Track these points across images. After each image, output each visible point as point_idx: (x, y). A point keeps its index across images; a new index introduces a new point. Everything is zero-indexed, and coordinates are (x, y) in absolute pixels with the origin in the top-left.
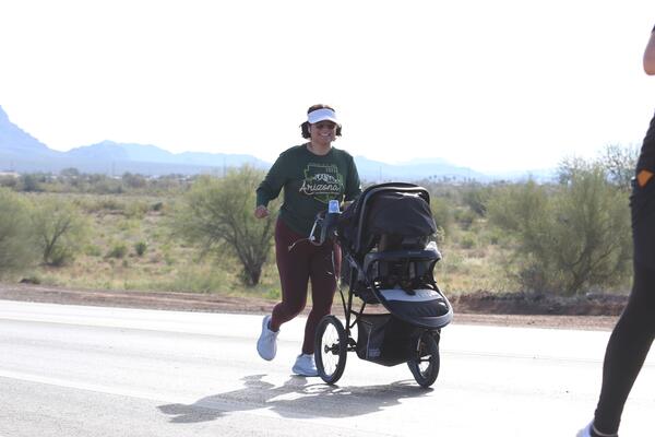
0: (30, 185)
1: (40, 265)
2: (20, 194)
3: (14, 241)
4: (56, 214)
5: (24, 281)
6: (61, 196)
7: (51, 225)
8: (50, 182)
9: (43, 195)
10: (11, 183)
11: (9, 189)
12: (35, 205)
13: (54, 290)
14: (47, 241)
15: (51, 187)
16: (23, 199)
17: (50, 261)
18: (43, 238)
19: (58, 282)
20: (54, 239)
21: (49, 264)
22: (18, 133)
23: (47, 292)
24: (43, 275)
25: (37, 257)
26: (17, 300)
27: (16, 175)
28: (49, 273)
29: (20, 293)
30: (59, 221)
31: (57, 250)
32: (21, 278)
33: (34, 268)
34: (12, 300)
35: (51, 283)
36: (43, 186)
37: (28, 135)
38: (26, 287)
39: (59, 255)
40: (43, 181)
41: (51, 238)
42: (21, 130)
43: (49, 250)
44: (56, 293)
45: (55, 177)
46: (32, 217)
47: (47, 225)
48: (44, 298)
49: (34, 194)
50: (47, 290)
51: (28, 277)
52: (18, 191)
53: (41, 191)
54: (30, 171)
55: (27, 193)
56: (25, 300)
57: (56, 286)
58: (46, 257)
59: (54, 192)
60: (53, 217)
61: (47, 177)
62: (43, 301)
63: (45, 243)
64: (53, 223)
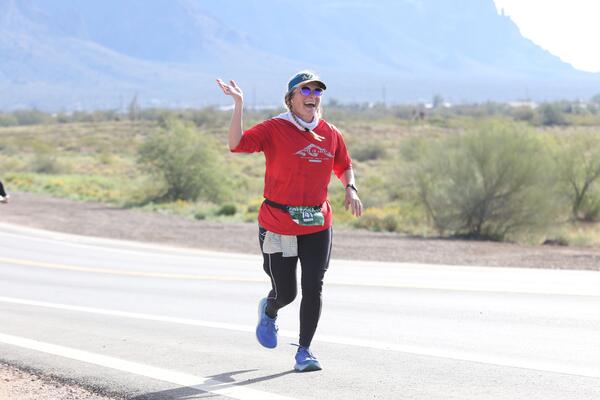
0: (551, 117)
1: (568, 221)
2: (538, 130)
3: (534, 191)
4: (587, 154)
5: (547, 242)
6: (592, 130)
7: (580, 168)
8: (578, 113)
9: (570, 131)
10: (526, 117)
11: (524, 124)
12: (559, 143)
13: (586, 253)
14: (576, 189)
15: (579, 119)
16: (543, 136)
17: (581, 215)
18: (571, 186)
19: (592, 243)
20: (586, 187)
21: (580, 220)
22: (533, 51)
23: (576, 256)
24: (572, 234)
25: (564, 211)
26: (539, 267)
27: (533, 106)
28: (581, 230)
29: (543, 258)
30: (591, 163)
31: (590, 201)
32: (543, 239)
33: (559, 224)
34: (531, 267)
35: (582, 244)
36: (567, 118)
37: (547, 51)
38: (551, 250)
39: (593, 208)
40: (569, 110)
41: (581, 185)
42: (538, 47)
43: (579, 200)
44: (589, 257)
45: (583, 106)
46: (556, 159)
47: (575, 169)
48: (574, 263)
49: (557, 129)
50: (578, 253)
51: (552, 237)
52: (536, 125)
53: (566, 124)
54: (550, 100)
55: (549, 128)
56: (549, 267)
57: (589, 247)
58: (575, 210)
59: (584, 125)
60: (583, 157)
61: (573, 106)
62: (571, 268)
63: (574, 192)
64: (584, 166)
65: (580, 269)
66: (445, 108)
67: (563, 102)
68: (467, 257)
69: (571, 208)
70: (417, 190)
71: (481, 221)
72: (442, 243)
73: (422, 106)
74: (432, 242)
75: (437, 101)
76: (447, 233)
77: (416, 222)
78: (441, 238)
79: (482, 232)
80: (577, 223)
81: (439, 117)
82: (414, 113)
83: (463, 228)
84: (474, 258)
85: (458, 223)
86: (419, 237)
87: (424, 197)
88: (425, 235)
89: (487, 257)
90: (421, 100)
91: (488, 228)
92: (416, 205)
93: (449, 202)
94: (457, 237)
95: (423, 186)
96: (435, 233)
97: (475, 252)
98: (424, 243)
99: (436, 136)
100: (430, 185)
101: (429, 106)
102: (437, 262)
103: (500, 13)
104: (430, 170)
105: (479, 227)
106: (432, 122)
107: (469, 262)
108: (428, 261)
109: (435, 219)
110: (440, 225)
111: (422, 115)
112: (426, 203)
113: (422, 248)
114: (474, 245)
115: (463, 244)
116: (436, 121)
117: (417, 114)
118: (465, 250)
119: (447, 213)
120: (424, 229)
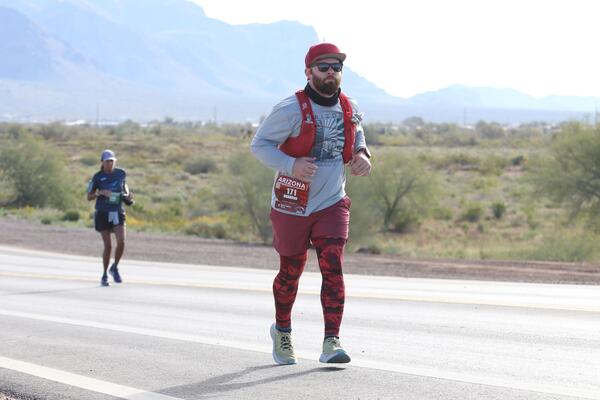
1: (380, 232)
4: (398, 171)
5: (361, 251)
6: (403, 149)
7: (392, 184)
8: (390, 134)
9: (382, 150)
13: (397, 261)
14: (388, 203)
15: (391, 139)
17: (391, 226)
18: (383, 200)
19: (401, 252)
20: (395, 203)
21: (390, 231)
23: (388, 264)
24: (384, 244)
25: (376, 223)
28: (391, 241)
29: (357, 265)
30: (402, 180)
31: (400, 213)
32: (357, 248)
33: (373, 235)
35: (392, 253)
36: (382, 138)
37: (363, 78)
38: (364, 257)
39: (402, 220)
40: (382, 132)
41: (392, 199)
43: (390, 213)
44: (399, 264)
45: (396, 128)
47: (387, 184)
48: (385, 270)
50: (388, 261)
51: (366, 247)
53: (381, 144)
56: (363, 273)
57: (399, 256)
58: (386, 222)
59: (395, 145)
60: (394, 174)
61: (386, 128)
62: (383, 274)
63: (385, 205)
64: (394, 182)
65: (391, 275)
67: (378, 124)
69: (383, 221)
70: (243, 201)
72: (266, 250)
73: (249, 125)
74: (258, 249)
77: (242, 230)
78: (265, 245)
80: (388, 234)
82: (242, 131)
86: (246, 244)
87: (249, 208)
88: (251, 242)
90: (249, 120)
92: (242, 214)
95: (249, 197)
96: (260, 241)
98: (249, 249)
100: (256, 196)
102: (261, 267)
104: (257, 184)
108: (253, 266)
109: (259, 227)
110: (264, 233)
111: (249, 133)
112: (253, 214)
113: (248, 254)
117: (245, 133)
120: (250, 237)
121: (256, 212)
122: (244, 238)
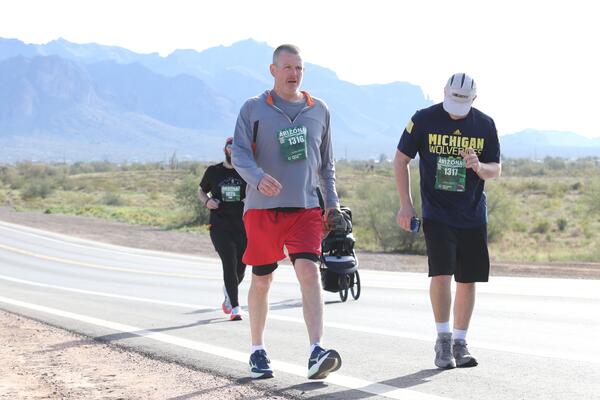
66: (388, 163)
68: (403, 266)
70: (368, 219)
71: (413, 242)
72: (385, 256)
73: (372, 161)
74: (379, 255)
75: (382, 158)
76: (388, 249)
77: (367, 242)
78: (385, 252)
79: (413, 249)
81: (383, 169)
82: (367, 166)
83: (401, 246)
84: (407, 266)
85: (397, 242)
86: (370, 252)
87: (373, 224)
88: (374, 250)
89: (416, 266)
90: (372, 157)
91: (418, 246)
92: (367, 229)
93: (390, 228)
94: (396, 252)
95: (372, 216)
96: (381, 249)
97: (409, 262)
98: (373, 256)
99: (382, 182)
100: (377, 216)
101: (377, 161)
102: (382, 269)
103: (426, 98)
104: (378, 206)
105: (411, 245)
106: (379, 173)
107: (404, 269)
108: (376, 269)
109: (380, 239)
110: (384, 244)
111: (372, 167)
112: (375, 229)
113: (372, 259)
114: (407, 257)
115: (401, 257)
116: (382, 172)
117: (369, 167)
118: (401, 261)
119: (389, 236)
120: (373, 247)
121: (378, 227)
122: (368, 248)
